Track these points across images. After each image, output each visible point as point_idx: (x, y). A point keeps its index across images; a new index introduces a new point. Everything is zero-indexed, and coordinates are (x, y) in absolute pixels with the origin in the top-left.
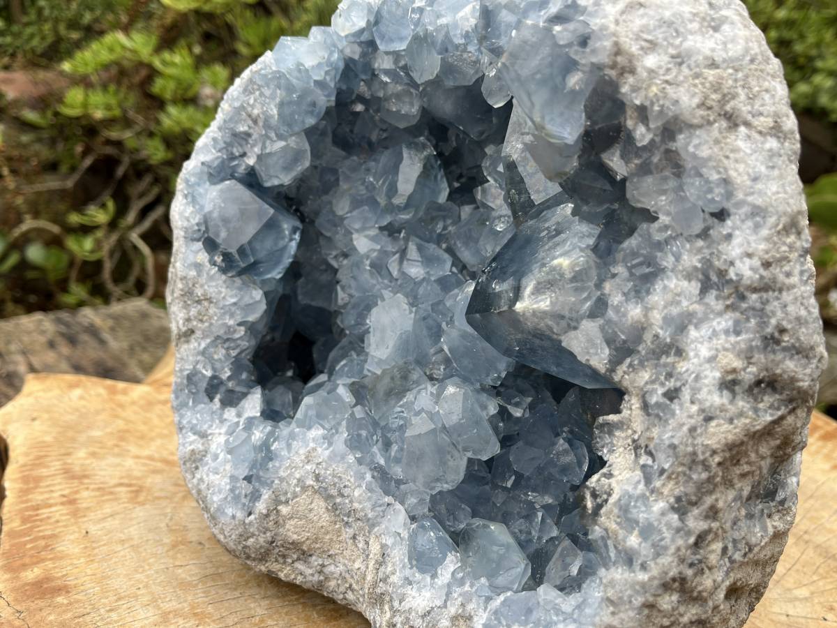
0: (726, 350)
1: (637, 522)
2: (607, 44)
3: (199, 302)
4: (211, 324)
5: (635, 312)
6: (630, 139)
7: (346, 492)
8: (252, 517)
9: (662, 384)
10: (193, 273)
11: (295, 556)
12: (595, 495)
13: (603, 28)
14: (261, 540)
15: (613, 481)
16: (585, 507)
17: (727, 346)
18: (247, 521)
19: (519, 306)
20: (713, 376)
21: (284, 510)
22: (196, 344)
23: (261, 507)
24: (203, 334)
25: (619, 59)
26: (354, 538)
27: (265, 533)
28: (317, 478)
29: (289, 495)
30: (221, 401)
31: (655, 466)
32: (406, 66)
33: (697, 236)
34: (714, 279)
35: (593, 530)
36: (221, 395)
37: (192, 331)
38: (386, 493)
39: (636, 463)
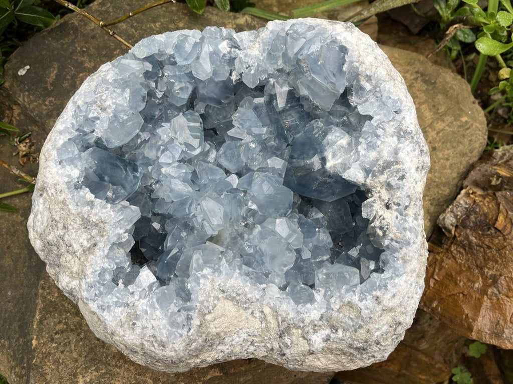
0: (413, 157)
1: (406, 228)
2: (356, 53)
3: (96, 225)
5: (373, 155)
6: (362, 88)
7: (240, 292)
8: (192, 330)
9: (396, 176)
10: (87, 208)
11: (218, 343)
12: (381, 228)
13: (353, 48)
14: (200, 341)
15: (386, 220)
18: (190, 334)
19: (328, 164)
20: (413, 167)
21: (209, 317)
22: (101, 252)
23: (196, 322)
24: (104, 244)
25: (360, 58)
26: (252, 313)
27: (201, 336)
28: (223, 291)
29: (211, 308)
30: (123, 283)
31: (401, 207)
32: (191, 72)
33: (390, 121)
34: (402, 134)
35: (384, 242)
36: (121, 280)
37: (95, 245)
38: (261, 283)
39: (392, 210)
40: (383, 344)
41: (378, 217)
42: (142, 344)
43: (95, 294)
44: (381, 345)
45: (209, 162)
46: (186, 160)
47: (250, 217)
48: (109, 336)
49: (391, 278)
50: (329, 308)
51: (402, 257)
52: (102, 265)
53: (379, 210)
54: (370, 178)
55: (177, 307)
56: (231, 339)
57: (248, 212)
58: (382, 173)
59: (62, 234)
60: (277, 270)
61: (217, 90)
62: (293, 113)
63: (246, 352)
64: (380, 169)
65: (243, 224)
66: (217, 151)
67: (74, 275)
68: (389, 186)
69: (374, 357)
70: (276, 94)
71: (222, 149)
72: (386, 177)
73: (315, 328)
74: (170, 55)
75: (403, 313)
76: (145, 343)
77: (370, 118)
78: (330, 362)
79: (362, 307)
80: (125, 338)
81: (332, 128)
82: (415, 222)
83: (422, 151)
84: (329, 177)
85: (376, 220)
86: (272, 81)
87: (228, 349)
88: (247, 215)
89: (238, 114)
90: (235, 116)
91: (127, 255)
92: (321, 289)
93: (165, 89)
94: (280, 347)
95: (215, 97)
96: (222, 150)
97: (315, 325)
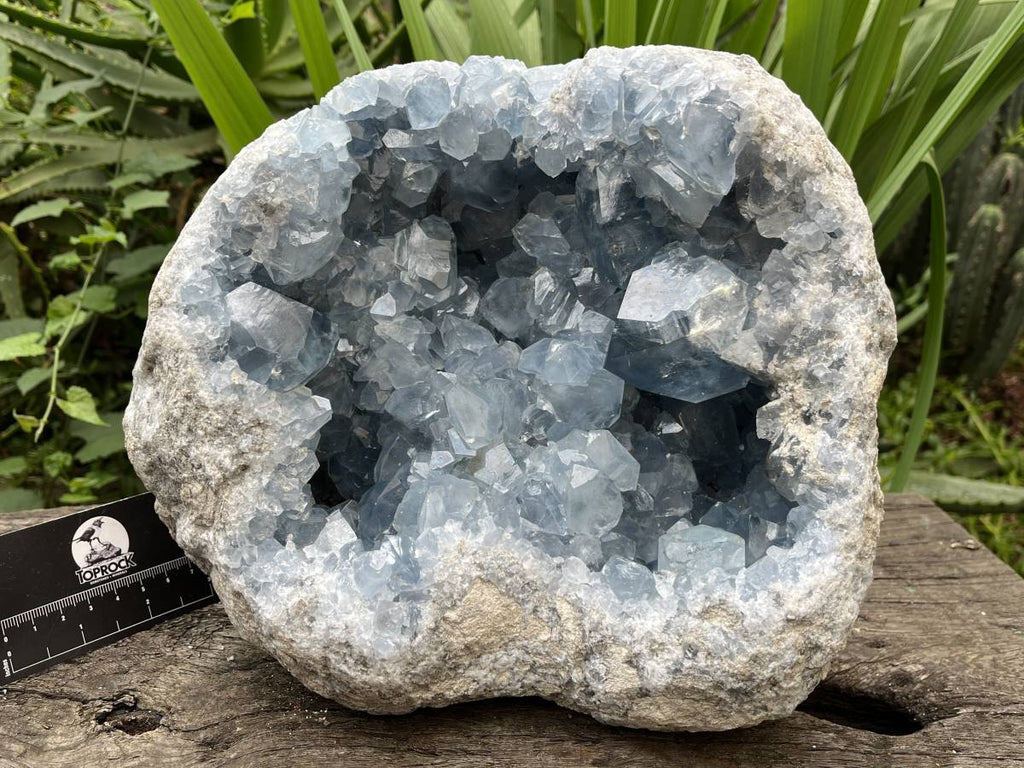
0: (863, 324)
1: (841, 464)
2: (757, 118)
3: (248, 431)
4: (271, 452)
5: (783, 316)
6: (766, 187)
7: (512, 570)
8: (420, 637)
9: (825, 360)
10: (233, 398)
11: (467, 663)
12: (793, 461)
13: (751, 107)
14: (434, 658)
15: (802, 444)
16: (786, 474)
17: (863, 321)
18: (415, 644)
19: (693, 332)
20: (862, 344)
21: (452, 615)
22: (255, 481)
23: (426, 622)
24: (262, 466)
25: (764, 129)
26: (535, 611)
27: (436, 649)
28: (481, 567)
29: (455, 596)
30: (295, 541)
31: (833, 422)
32: (437, 144)
33: (820, 251)
34: (842, 278)
35: (797, 488)
36: (291, 536)
37: (245, 468)
38: (553, 555)
39: (815, 426)
40: (785, 686)
41: (786, 438)
42: (326, 659)
43: (243, 559)
44: (781, 688)
45: (465, 316)
46: (421, 310)
47: (539, 426)
48: (264, 640)
49: (807, 559)
50: (682, 609)
51: (830, 519)
52: (257, 506)
53: (789, 424)
54: (775, 361)
55: (392, 591)
56: (492, 657)
57: (536, 417)
58: (799, 353)
59: (184, 444)
60: (585, 530)
61: (485, 180)
62: (630, 229)
63: (520, 684)
64: (796, 344)
65: (525, 439)
66: (482, 294)
67: (204, 522)
68: (812, 380)
69: (765, 708)
70: (597, 191)
71: (490, 291)
72: (807, 361)
73: (656, 648)
74: (398, 109)
75: (827, 629)
76: (332, 656)
77: (780, 244)
78: (679, 714)
79: (747, 613)
80: (294, 645)
81: (705, 260)
82: (860, 451)
83: (880, 313)
84: (696, 355)
85: (783, 444)
86: (591, 164)
87: (486, 676)
88: (532, 422)
89: (524, 225)
90: (519, 230)
91: (304, 490)
92: (669, 572)
93: (386, 174)
94: (585, 678)
95: (481, 191)
96: (491, 293)
97: (655, 641)
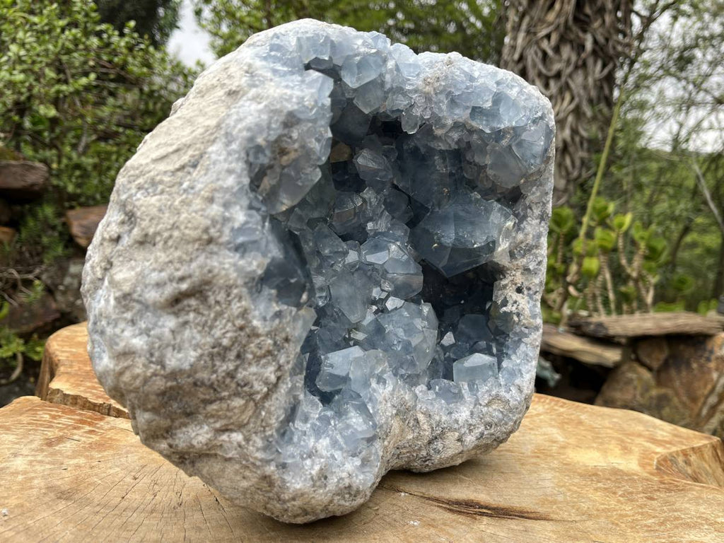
1: (537, 314)
9: (535, 261)
10: (276, 323)
12: (518, 315)
15: (521, 305)
16: (514, 321)
19: (499, 250)
21: (386, 443)
26: (408, 423)
28: (394, 406)
31: (531, 292)
32: (354, 98)
34: (544, 217)
35: (516, 328)
38: (412, 386)
39: (523, 294)
41: (510, 302)
49: (523, 364)
50: (477, 403)
51: (531, 343)
53: (509, 293)
58: (523, 256)
64: (522, 252)
65: (374, 310)
68: (526, 271)
72: (526, 261)
73: (471, 428)
74: (334, 65)
77: (526, 197)
79: (510, 399)
85: (509, 305)
92: (465, 383)
94: (428, 453)
97: (471, 425)
